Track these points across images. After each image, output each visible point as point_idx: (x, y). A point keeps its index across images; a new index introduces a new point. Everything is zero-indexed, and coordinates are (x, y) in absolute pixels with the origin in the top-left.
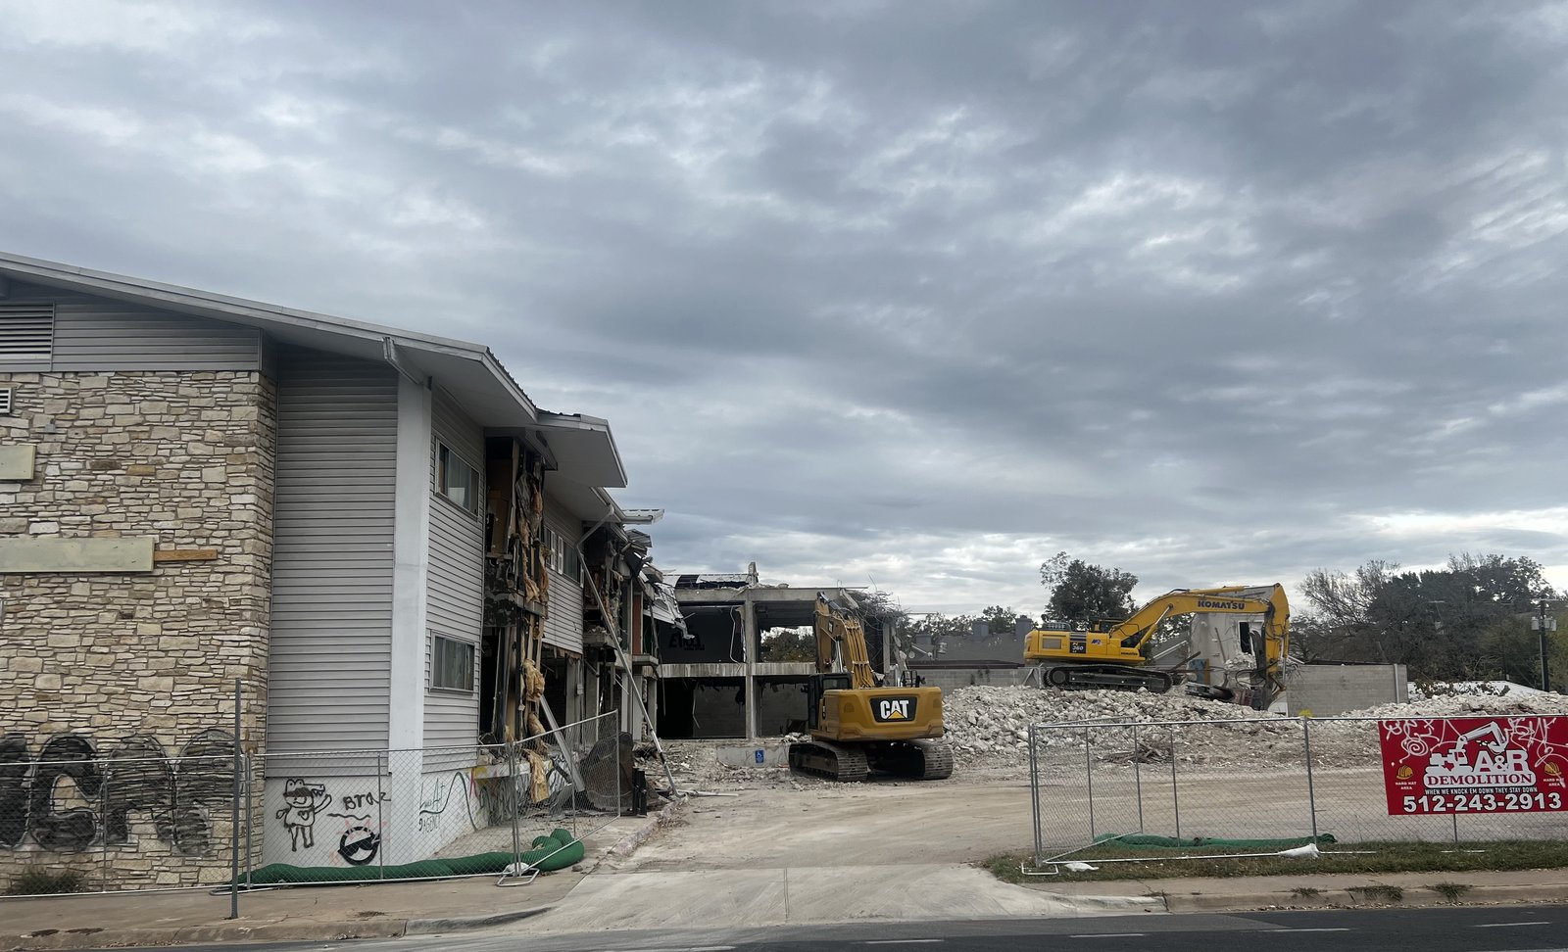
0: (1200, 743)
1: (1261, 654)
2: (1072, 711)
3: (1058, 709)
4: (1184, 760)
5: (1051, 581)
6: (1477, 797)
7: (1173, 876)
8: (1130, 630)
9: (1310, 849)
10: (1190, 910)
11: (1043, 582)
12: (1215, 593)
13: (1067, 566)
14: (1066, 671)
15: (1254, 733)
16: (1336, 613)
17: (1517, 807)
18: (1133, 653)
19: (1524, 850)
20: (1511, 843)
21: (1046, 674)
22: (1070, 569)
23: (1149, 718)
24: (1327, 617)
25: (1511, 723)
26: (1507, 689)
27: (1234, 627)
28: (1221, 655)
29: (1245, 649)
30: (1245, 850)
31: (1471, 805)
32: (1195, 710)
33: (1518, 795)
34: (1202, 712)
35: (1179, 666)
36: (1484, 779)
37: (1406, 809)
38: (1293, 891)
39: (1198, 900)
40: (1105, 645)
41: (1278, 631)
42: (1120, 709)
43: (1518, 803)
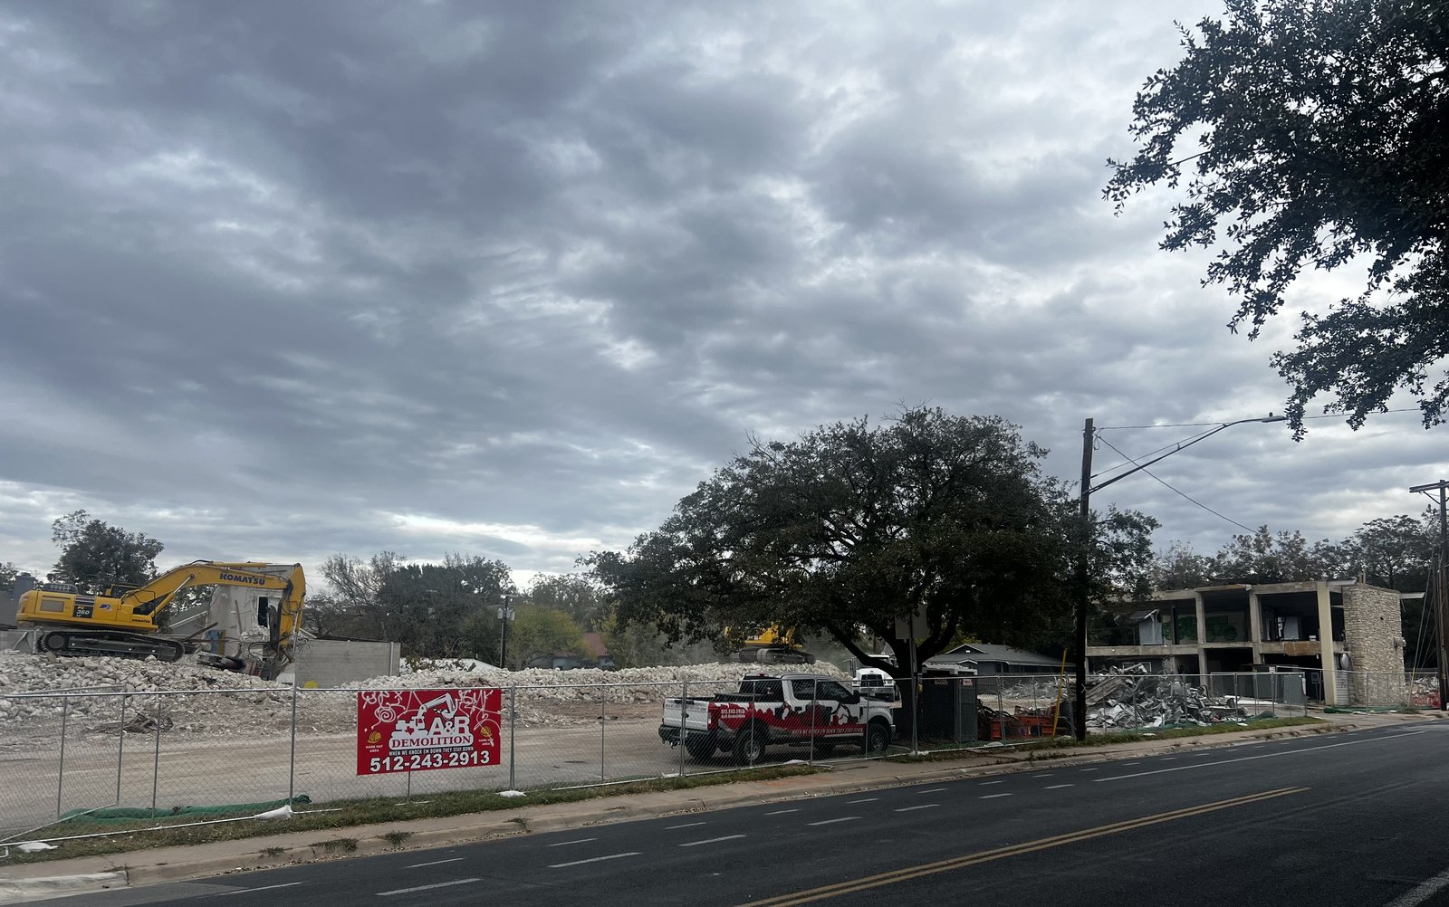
0: (204, 711)
1: (275, 628)
2: (67, 679)
3: (50, 677)
4: (183, 729)
5: (64, 539)
6: (428, 757)
7: (141, 848)
8: (145, 597)
9: (286, 810)
10: (154, 881)
11: (54, 540)
12: (239, 567)
13: (85, 526)
14: (66, 636)
15: (259, 702)
16: (350, 595)
17: (457, 764)
18: (146, 621)
19: (459, 799)
20: (450, 793)
21: (41, 638)
22: (88, 528)
23: (154, 687)
24: (342, 597)
25: (461, 695)
26: (473, 666)
27: (254, 601)
28: (238, 627)
29: (262, 622)
30: (223, 816)
31: (423, 764)
32: (204, 679)
33: (459, 753)
34: (211, 681)
35: (193, 636)
36: (435, 741)
37: (372, 769)
38: (261, 851)
39: (163, 870)
40: (114, 610)
41: (294, 607)
42: (123, 677)
43: (459, 760)
